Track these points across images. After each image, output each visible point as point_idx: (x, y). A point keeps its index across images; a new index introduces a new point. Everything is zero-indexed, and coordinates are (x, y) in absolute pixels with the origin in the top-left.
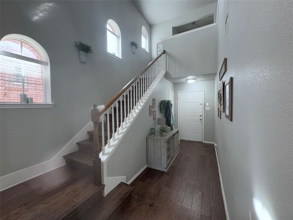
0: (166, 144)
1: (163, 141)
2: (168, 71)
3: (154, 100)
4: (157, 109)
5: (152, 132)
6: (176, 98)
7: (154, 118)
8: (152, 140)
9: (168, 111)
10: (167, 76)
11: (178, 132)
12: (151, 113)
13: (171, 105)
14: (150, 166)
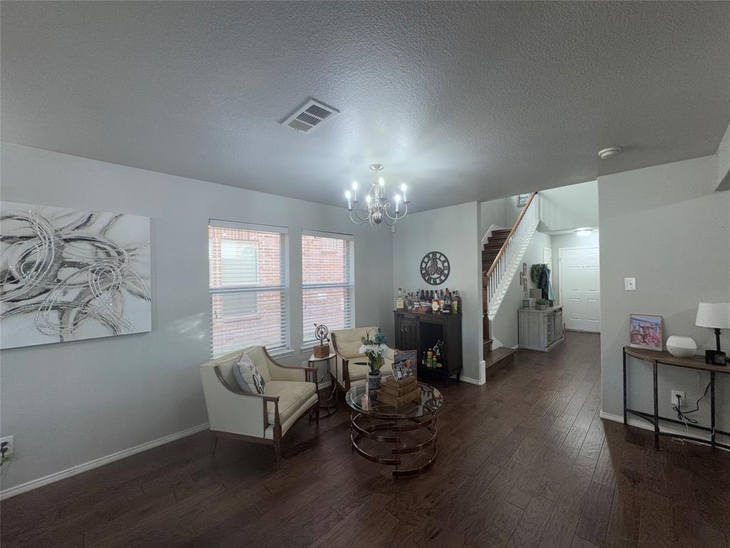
0: (546, 319)
1: (541, 315)
2: (542, 220)
3: (525, 264)
4: (528, 276)
5: (525, 305)
6: (555, 258)
7: (525, 289)
8: (526, 314)
9: (544, 280)
10: (541, 228)
11: (561, 309)
12: (523, 282)
13: (549, 271)
14: (522, 346)
